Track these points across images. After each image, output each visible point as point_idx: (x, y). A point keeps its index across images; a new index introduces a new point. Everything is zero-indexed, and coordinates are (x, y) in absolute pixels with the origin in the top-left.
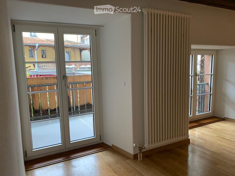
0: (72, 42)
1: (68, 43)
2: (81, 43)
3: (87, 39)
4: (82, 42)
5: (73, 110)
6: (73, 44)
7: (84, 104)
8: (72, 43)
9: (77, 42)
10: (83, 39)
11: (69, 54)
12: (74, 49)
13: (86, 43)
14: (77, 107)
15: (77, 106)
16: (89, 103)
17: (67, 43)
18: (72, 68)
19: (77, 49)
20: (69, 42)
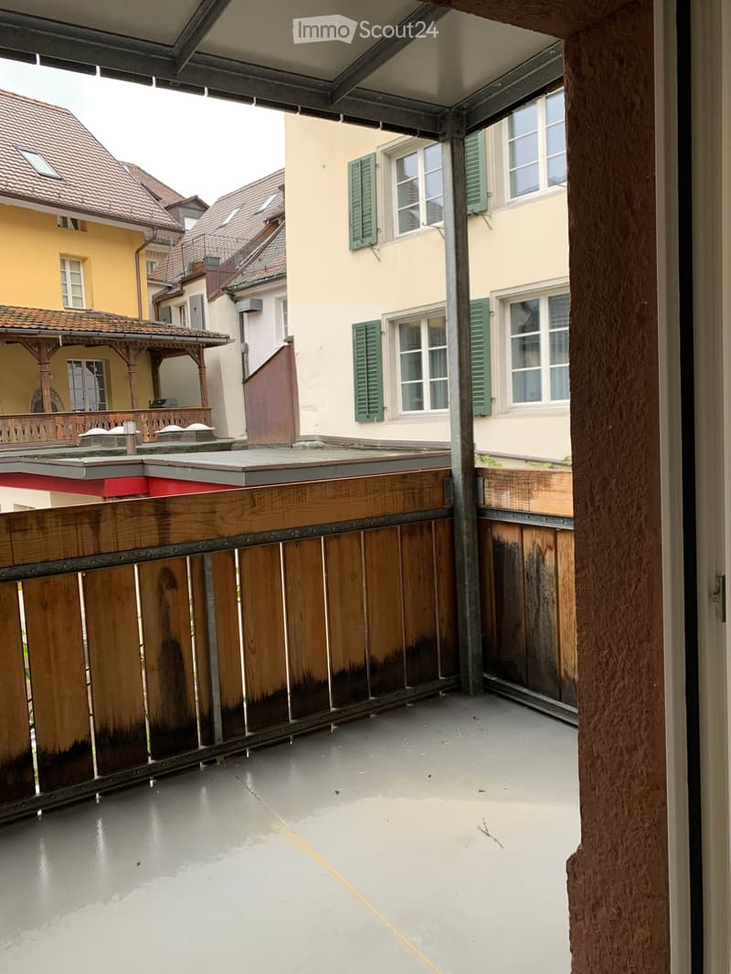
0: (117, 317)
1: (98, 324)
2: (154, 321)
3: (181, 308)
4: (158, 319)
5: (209, 739)
6: (119, 330)
7: (279, 687)
8: (115, 325)
9: (136, 316)
10: (163, 305)
11: (100, 371)
12: (127, 349)
13: (176, 322)
14: (231, 714)
15: (231, 705)
16: (308, 677)
17: (91, 321)
18: (121, 439)
19: (141, 349)
20: (101, 320)
